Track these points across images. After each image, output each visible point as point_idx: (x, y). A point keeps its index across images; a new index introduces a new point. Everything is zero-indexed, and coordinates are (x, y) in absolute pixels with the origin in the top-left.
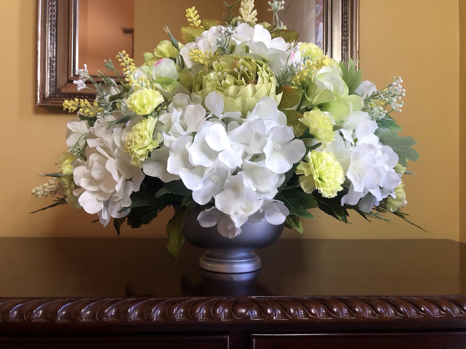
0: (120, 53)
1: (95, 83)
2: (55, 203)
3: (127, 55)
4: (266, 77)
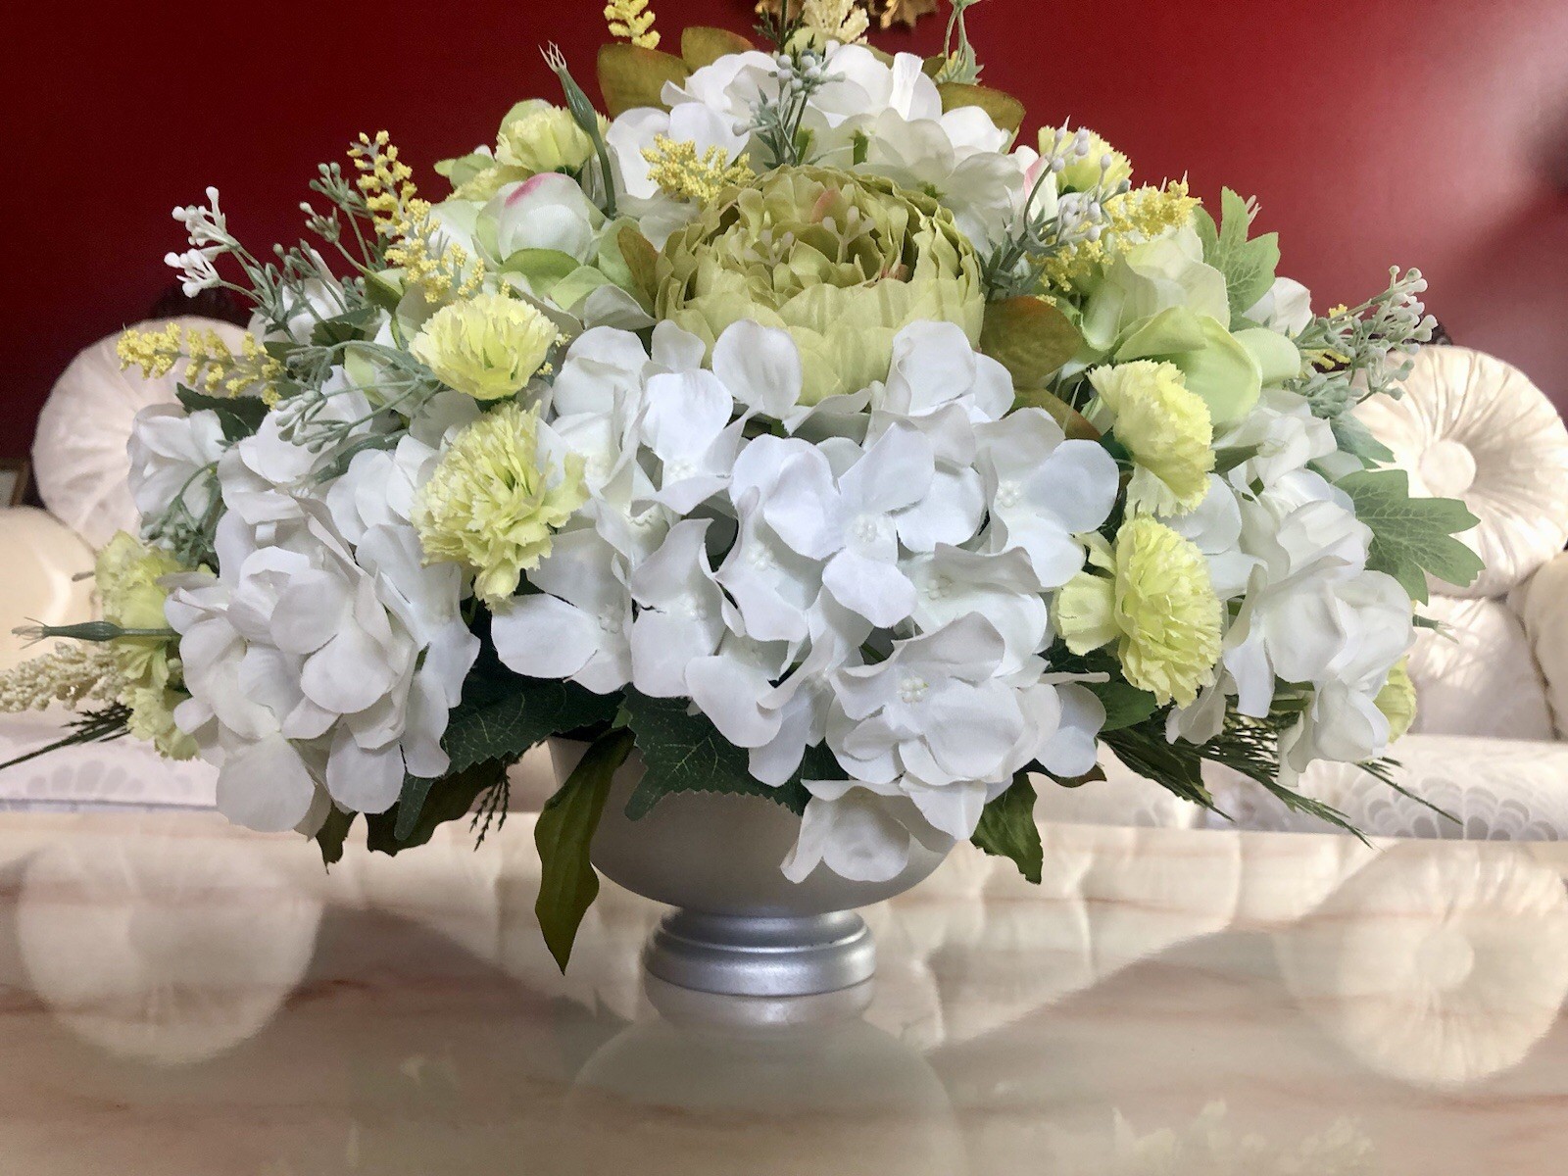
0: (363, 137)
1: (250, 263)
2: (73, 731)
3: (393, 151)
4: (945, 254)
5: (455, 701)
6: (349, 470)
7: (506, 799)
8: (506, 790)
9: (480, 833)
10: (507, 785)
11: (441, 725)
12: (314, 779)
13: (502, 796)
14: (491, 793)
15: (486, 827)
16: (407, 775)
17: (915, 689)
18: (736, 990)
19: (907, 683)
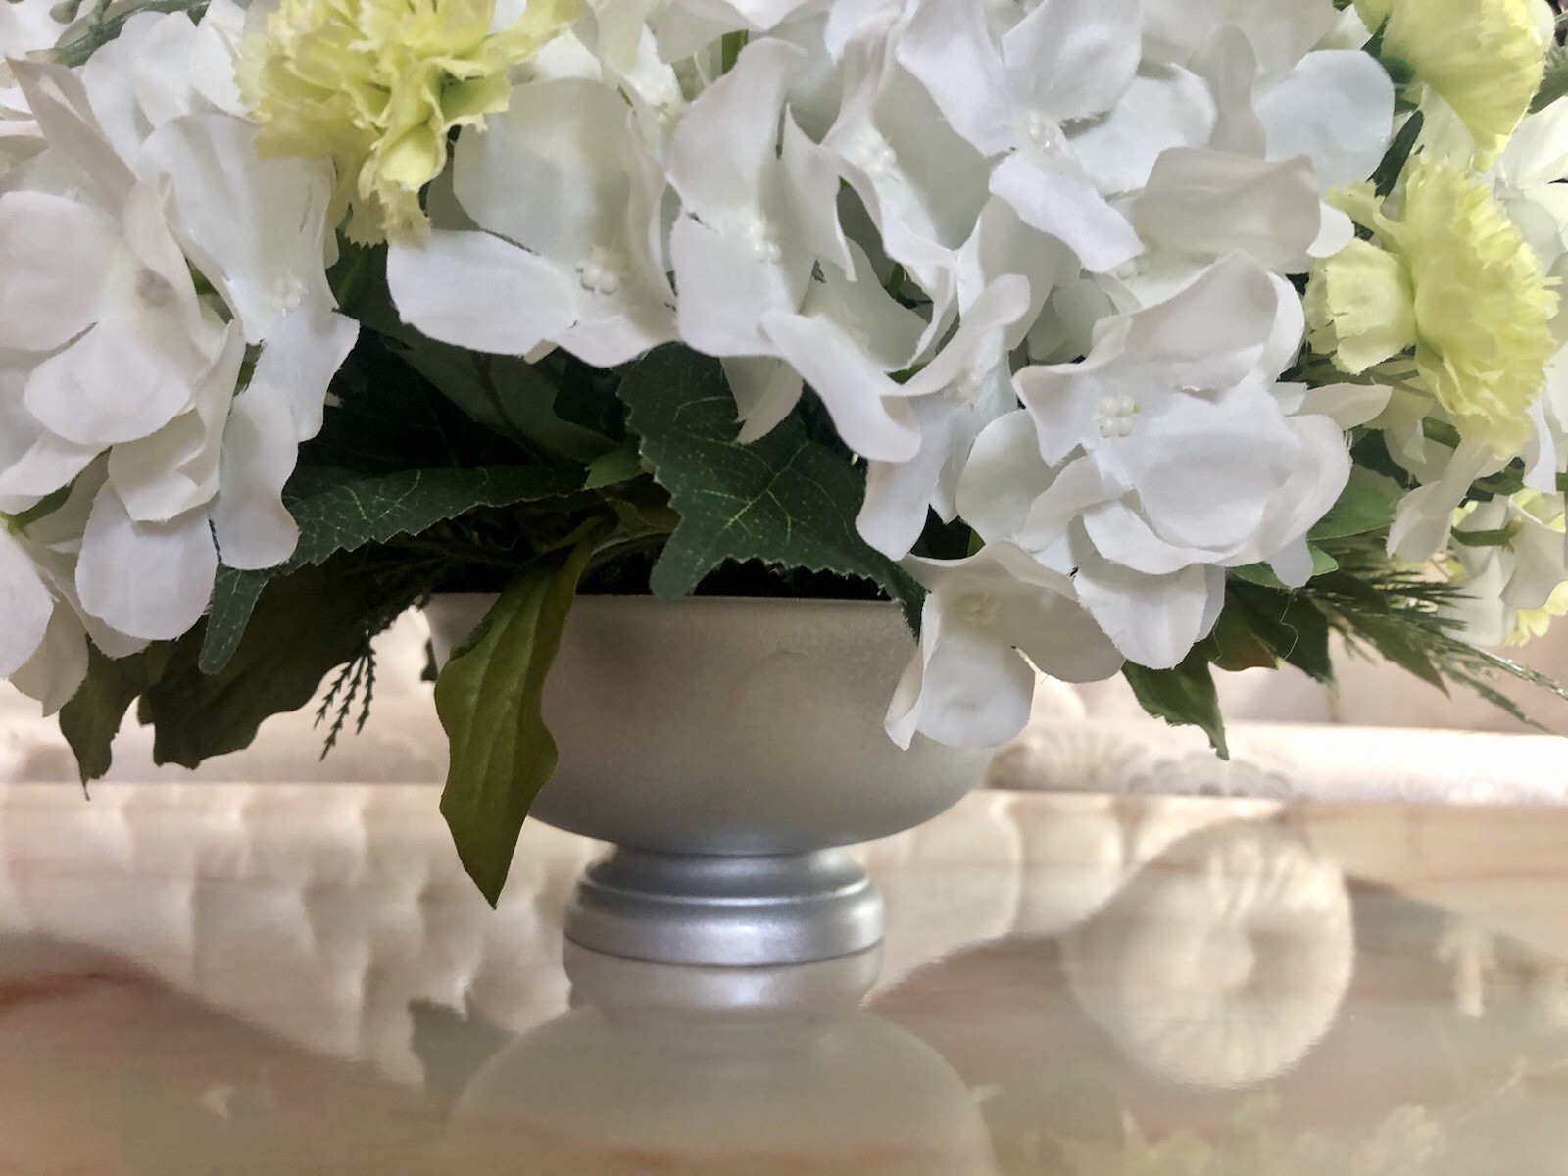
5: (310, 427)
6: (122, 34)
7: (369, 684)
8: (370, 671)
9: (329, 733)
10: (372, 664)
11: (285, 465)
12: (53, 591)
13: (364, 679)
14: (347, 672)
15: (338, 725)
16: (222, 569)
17: (1120, 414)
18: (706, 959)
19: (1110, 403)
